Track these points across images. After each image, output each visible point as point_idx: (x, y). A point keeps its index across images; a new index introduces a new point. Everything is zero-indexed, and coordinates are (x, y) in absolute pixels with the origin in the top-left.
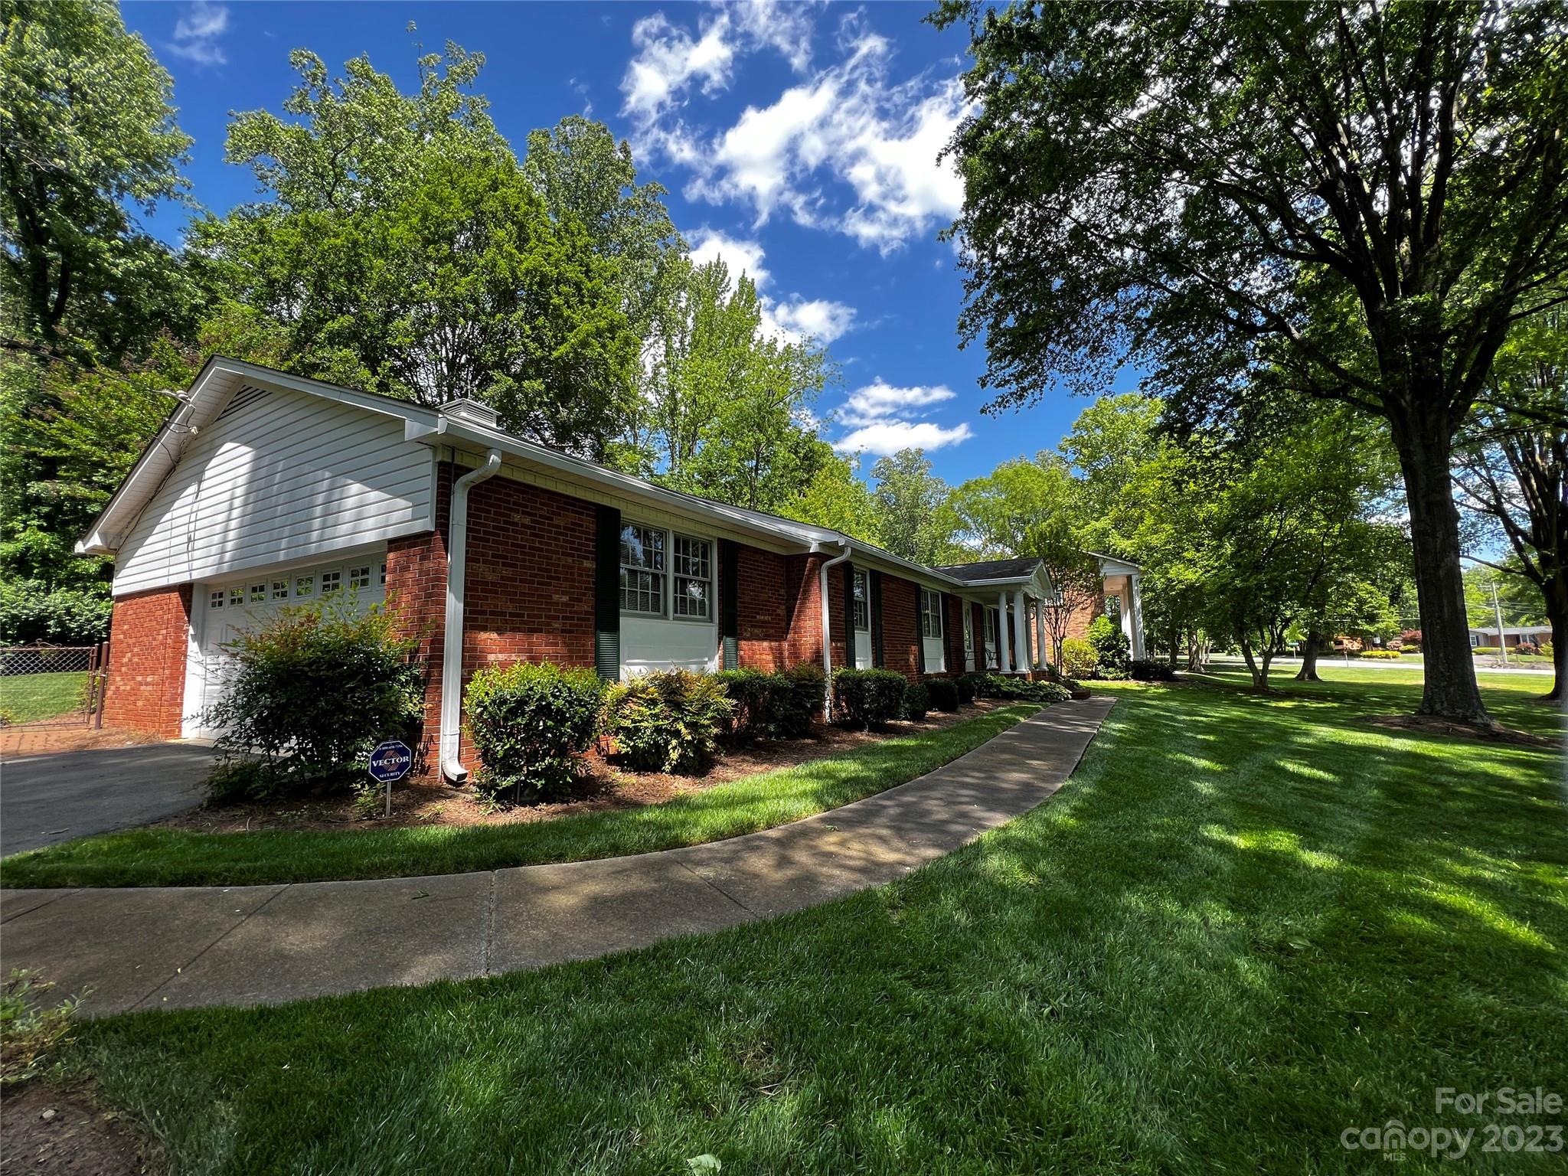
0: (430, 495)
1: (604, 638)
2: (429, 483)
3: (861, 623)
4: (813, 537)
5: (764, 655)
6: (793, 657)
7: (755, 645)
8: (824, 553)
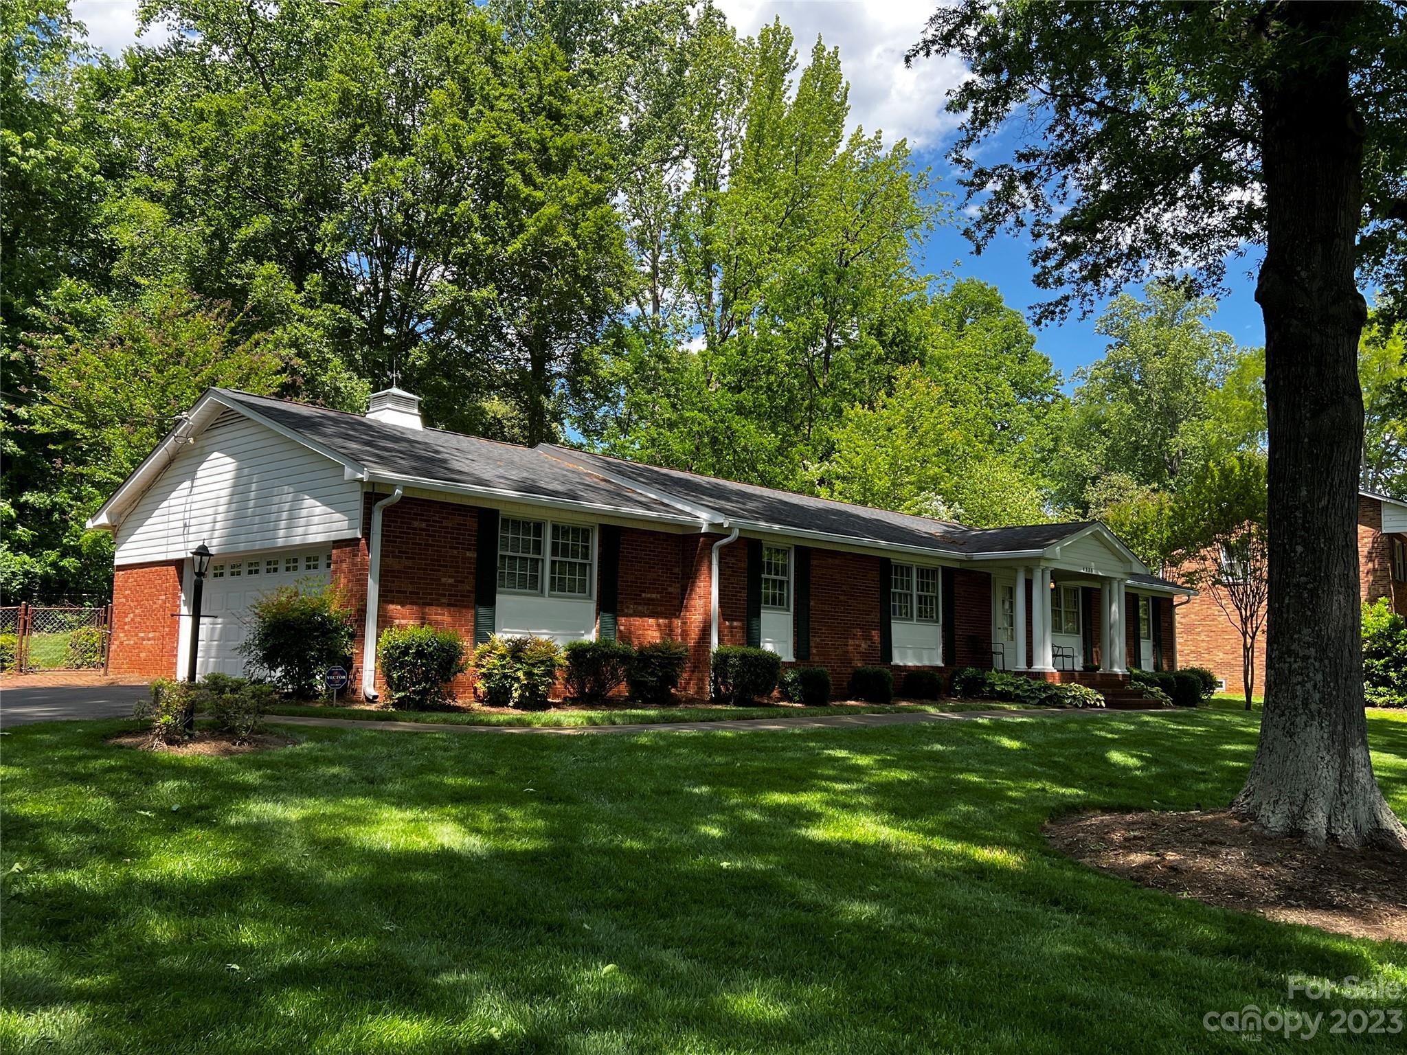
1: (482, 610)
2: (358, 506)
3: (777, 602)
4: (704, 518)
5: (649, 631)
6: (685, 634)
7: (637, 621)
8: (717, 533)
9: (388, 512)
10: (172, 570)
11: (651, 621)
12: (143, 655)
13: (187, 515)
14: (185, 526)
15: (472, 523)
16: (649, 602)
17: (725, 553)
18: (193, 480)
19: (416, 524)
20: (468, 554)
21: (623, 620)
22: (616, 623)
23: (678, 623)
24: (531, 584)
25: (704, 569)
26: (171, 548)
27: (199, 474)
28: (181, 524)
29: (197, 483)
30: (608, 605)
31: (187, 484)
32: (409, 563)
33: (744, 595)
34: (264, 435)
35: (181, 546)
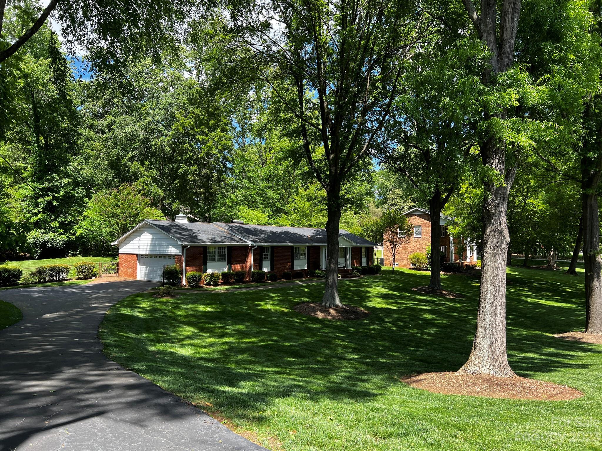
0: (181, 250)
1: (205, 266)
3: (267, 258)
6: (246, 267)
7: (236, 265)
9: (186, 250)
10: (135, 256)
11: (239, 265)
12: (128, 273)
13: (139, 244)
15: (202, 249)
16: (238, 261)
17: (254, 250)
20: (201, 255)
21: (233, 265)
23: (244, 265)
24: (214, 260)
25: (250, 254)
26: (135, 251)
27: (142, 236)
28: (137, 246)
30: (230, 263)
31: (139, 238)
32: (191, 259)
33: (259, 259)
34: (157, 231)
35: (138, 251)
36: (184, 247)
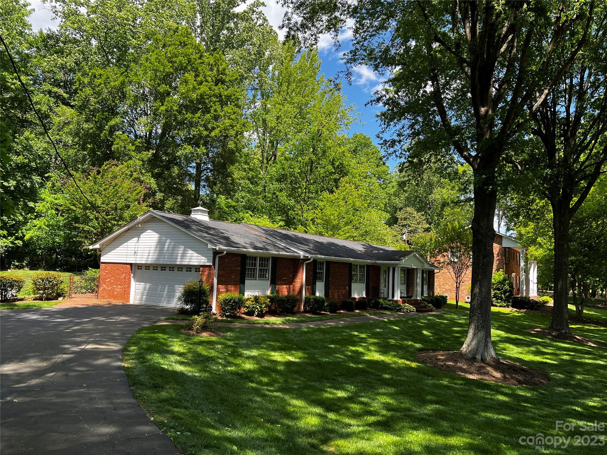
0: (212, 258)
1: (241, 285)
2: (212, 255)
3: (321, 279)
4: (302, 254)
5: (284, 290)
6: (294, 290)
7: (281, 286)
8: (306, 259)
9: (220, 257)
10: (129, 266)
11: (285, 286)
12: (115, 293)
13: (136, 249)
14: (135, 253)
15: (240, 259)
16: (284, 280)
17: (307, 265)
18: (139, 238)
19: (226, 260)
20: (239, 268)
21: (277, 286)
22: (275, 287)
23: (292, 286)
24: (253, 277)
25: (301, 270)
26: (128, 259)
27: (141, 236)
28: (133, 252)
29: (140, 239)
30: (274, 282)
31: (136, 239)
32: (224, 272)
33: (312, 278)
34: (171, 228)
35: (134, 259)
36: (216, 253)
